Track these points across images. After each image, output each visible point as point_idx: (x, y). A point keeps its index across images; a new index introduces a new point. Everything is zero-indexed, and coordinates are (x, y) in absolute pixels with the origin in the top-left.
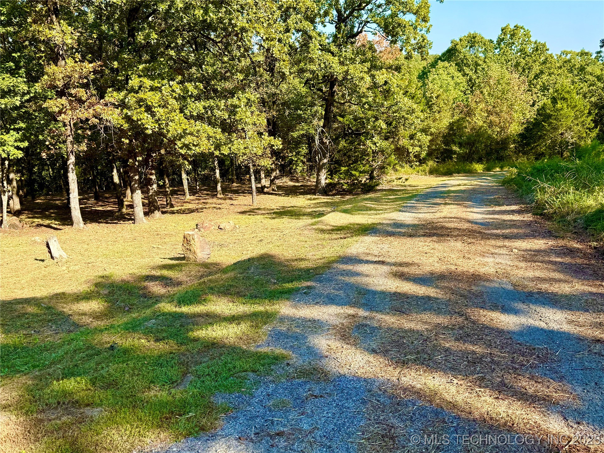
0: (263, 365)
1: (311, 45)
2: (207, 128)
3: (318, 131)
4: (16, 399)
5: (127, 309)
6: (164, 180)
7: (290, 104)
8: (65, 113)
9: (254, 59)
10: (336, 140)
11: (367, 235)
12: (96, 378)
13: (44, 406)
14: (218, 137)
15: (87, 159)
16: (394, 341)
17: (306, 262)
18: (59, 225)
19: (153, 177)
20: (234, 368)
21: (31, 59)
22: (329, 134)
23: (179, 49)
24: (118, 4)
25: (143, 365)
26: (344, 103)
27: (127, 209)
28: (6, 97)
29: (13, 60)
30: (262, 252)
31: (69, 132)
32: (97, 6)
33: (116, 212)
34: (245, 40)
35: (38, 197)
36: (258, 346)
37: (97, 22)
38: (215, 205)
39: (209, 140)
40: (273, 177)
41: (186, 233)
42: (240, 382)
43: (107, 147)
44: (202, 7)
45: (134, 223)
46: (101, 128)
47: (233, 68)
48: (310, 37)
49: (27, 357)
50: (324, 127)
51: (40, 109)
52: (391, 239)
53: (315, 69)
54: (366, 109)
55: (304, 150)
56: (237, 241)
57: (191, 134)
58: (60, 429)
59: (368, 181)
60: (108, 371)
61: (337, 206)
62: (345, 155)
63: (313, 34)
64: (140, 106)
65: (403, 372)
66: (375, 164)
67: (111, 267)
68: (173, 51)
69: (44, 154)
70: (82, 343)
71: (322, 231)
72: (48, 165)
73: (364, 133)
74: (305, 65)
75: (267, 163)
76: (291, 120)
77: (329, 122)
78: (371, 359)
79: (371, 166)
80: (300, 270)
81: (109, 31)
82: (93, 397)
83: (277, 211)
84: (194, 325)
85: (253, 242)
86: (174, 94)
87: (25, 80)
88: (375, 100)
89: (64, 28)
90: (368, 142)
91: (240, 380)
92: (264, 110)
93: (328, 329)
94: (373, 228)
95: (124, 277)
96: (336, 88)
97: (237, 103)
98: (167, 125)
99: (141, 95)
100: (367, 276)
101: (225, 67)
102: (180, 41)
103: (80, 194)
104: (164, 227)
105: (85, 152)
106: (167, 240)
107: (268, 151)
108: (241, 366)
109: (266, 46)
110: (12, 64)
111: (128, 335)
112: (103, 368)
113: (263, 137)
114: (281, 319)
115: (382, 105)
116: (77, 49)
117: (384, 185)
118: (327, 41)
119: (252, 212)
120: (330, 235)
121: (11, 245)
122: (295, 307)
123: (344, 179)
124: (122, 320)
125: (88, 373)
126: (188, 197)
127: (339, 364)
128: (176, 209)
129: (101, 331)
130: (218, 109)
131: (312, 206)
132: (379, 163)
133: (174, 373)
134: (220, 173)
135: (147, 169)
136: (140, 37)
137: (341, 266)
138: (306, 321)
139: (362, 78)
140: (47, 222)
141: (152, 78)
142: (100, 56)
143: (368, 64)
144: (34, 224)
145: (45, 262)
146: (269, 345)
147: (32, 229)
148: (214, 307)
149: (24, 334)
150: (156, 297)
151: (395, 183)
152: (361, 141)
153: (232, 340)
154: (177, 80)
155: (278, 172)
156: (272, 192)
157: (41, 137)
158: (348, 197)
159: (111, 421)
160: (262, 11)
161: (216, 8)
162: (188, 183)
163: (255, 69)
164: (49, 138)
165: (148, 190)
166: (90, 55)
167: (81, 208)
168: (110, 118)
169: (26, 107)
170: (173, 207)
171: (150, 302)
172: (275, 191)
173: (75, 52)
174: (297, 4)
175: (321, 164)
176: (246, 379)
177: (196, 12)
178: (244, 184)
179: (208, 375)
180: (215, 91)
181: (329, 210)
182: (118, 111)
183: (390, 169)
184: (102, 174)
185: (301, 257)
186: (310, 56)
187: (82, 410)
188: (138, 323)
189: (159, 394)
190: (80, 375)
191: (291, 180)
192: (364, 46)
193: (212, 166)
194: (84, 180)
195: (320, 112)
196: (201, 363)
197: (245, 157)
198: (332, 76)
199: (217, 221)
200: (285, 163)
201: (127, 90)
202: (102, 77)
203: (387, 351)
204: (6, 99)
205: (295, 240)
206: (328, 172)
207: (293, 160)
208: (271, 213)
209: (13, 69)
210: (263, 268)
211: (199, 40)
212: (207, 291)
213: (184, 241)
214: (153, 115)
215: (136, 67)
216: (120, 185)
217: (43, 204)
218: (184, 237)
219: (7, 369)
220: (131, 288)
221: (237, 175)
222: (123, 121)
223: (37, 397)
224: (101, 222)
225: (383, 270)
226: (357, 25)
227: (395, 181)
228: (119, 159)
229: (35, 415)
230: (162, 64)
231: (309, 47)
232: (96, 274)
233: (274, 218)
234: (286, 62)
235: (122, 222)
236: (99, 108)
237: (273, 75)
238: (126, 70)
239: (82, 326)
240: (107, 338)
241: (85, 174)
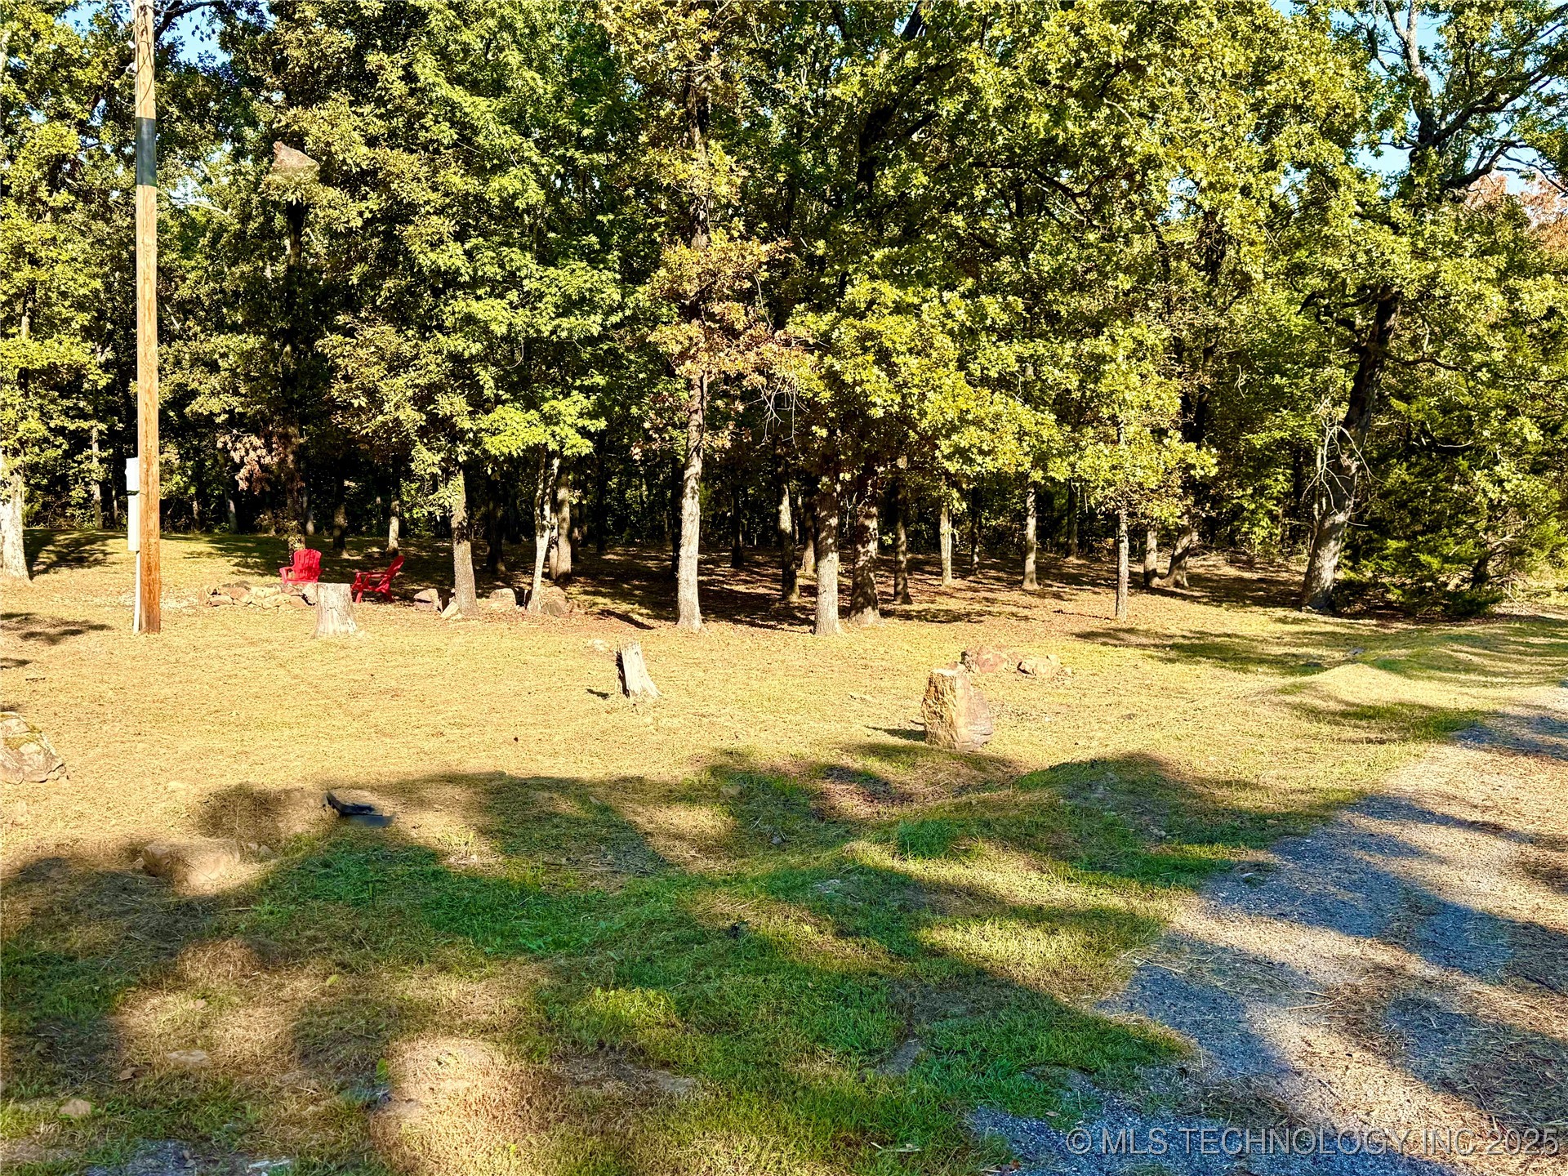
0: (1111, 1060)
1: (1333, 203)
2: (1019, 409)
3: (1329, 433)
4: (510, 1016)
5: (776, 840)
6: (897, 534)
7: (1254, 357)
8: (693, 357)
9: (1166, 239)
10: (1379, 463)
11: (1452, 741)
12: (691, 1000)
13: (569, 1046)
14: (1045, 434)
15: (726, 467)
16: (1515, 1068)
17: (1259, 795)
18: (649, 616)
19: (873, 524)
20: (1033, 1049)
21: (634, 229)
22: (1360, 445)
23: (975, 212)
24: (843, 102)
25: (803, 989)
26: (1415, 362)
27: (800, 596)
28: (572, 313)
29: (599, 230)
30: (1133, 747)
31: (696, 404)
32: (794, 107)
33: (776, 600)
34: (1152, 188)
35: (611, 547)
36: (1102, 1005)
37: (790, 145)
38: (1014, 609)
39: (1020, 440)
40: (1179, 551)
41: (936, 671)
42: (1046, 1092)
43: (774, 444)
44: (1048, 106)
45: (813, 632)
46: (769, 398)
47: (1109, 259)
48: (1334, 184)
49: (544, 918)
50: (1347, 423)
51: (642, 346)
52: (1530, 762)
53: (1339, 267)
54: (1483, 383)
55: (1279, 482)
56: (1064, 709)
57: (978, 423)
58: (597, 1109)
59: (1467, 586)
60: (719, 989)
61: (1365, 649)
62: (1402, 505)
63: (1343, 174)
64: (865, 350)
65: (1535, 1164)
66: (1493, 541)
67: (752, 732)
68: (960, 217)
69: (638, 450)
70: (667, 908)
71: (1314, 714)
72: (641, 477)
73: (1469, 448)
74: (1311, 254)
75: (1169, 510)
76: (1249, 401)
77: (1362, 412)
78: (1437, 1106)
79: (1480, 545)
80: (1238, 813)
81: (815, 166)
82: (679, 1047)
83: (1181, 641)
84: (934, 912)
85: (1109, 719)
86: (950, 324)
87: (618, 277)
88: (1512, 361)
89: (715, 159)
90: (1479, 478)
91: (1044, 1085)
92: (1179, 369)
93: (1310, 996)
94: (1472, 725)
95: (779, 762)
96: (1393, 321)
97: (1108, 349)
98: (923, 397)
99: (871, 323)
100: (1442, 861)
101: (1089, 258)
102: (980, 192)
103: (701, 551)
104: (882, 650)
105: (727, 452)
106: (886, 683)
107: (1176, 479)
108: (1050, 1048)
109: (1206, 206)
110: (594, 239)
111: (775, 908)
112: (708, 978)
113: (1166, 441)
114: (1174, 941)
115: (1535, 374)
116: (736, 209)
117: (1515, 604)
118: (1382, 193)
119: (1111, 636)
120: (1337, 729)
121: (542, 651)
122: (1216, 914)
123: (1393, 575)
124: (761, 866)
125: (674, 983)
126: (949, 581)
127: (1335, 1100)
128: (915, 607)
129: (714, 885)
130: (1056, 365)
131: (1287, 639)
132: (1508, 538)
133: (876, 1026)
134: (1037, 528)
135: (858, 502)
136: (887, 182)
137: (1363, 821)
138: (1245, 962)
139: (1479, 297)
140: (623, 607)
141: (901, 283)
142: (787, 227)
143: (1501, 260)
144: (596, 609)
145: (610, 700)
146: (1131, 1008)
147: (591, 618)
148: (991, 875)
149: (545, 863)
150: (846, 822)
151: (1552, 600)
152: (1456, 470)
153: (1031, 973)
154: (961, 289)
155: (1195, 536)
156: (1172, 589)
157: (634, 410)
158: (1399, 625)
159: (713, 1115)
160: (1206, 115)
161: (1085, 107)
162: (954, 546)
163: (1165, 263)
164: (652, 414)
165: (857, 554)
166: (765, 224)
167: (700, 582)
168: (791, 375)
169: (612, 339)
170: (910, 603)
171: (833, 832)
172: (1183, 587)
173: (732, 217)
174: (1305, 97)
175: (1327, 525)
176: (1061, 1085)
177: (1033, 118)
178: (1099, 560)
179: (962, 1052)
180: (1052, 318)
181: (1338, 655)
182: (811, 359)
183: (1539, 558)
184: (755, 506)
185: (1242, 777)
186: (1326, 231)
187: (651, 1075)
188: (799, 881)
189: (835, 1074)
190: (655, 986)
191: (1232, 562)
192: (1490, 208)
193: (1018, 507)
194: (714, 517)
195: (1340, 383)
196: (945, 1016)
197: (1110, 492)
198: (1387, 289)
199: (1017, 650)
200: (1219, 514)
201: (838, 310)
202: (785, 275)
203: (1489, 1093)
204: (572, 319)
205: (1228, 727)
206: (1346, 547)
207: (1243, 509)
208: (1164, 647)
209: (595, 251)
210: (1131, 792)
211: (1028, 189)
212: (974, 830)
213: (928, 691)
214: (892, 371)
215: (867, 253)
216: (792, 536)
217: (620, 563)
218: (930, 682)
219: (499, 940)
220: (791, 791)
221: (1081, 534)
222: (822, 384)
223: (555, 1021)
224: (740, 622)
225: (1495, 853)
226: (1476, 152)
227: (1555, 594)
228: (799, 473)
229: (546, 1064)
230: (929, 247)
231: (1325, 210)
232: (716, 745)
233: (1171, 661)
234: (1259, 247)
235: (785, 626)
236: (769, 350)
237: (1213, 281)
238: (843, 262)
239: (672, 865)
240: (726, 907)
241: (718, 504)
